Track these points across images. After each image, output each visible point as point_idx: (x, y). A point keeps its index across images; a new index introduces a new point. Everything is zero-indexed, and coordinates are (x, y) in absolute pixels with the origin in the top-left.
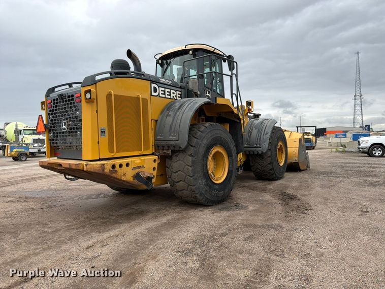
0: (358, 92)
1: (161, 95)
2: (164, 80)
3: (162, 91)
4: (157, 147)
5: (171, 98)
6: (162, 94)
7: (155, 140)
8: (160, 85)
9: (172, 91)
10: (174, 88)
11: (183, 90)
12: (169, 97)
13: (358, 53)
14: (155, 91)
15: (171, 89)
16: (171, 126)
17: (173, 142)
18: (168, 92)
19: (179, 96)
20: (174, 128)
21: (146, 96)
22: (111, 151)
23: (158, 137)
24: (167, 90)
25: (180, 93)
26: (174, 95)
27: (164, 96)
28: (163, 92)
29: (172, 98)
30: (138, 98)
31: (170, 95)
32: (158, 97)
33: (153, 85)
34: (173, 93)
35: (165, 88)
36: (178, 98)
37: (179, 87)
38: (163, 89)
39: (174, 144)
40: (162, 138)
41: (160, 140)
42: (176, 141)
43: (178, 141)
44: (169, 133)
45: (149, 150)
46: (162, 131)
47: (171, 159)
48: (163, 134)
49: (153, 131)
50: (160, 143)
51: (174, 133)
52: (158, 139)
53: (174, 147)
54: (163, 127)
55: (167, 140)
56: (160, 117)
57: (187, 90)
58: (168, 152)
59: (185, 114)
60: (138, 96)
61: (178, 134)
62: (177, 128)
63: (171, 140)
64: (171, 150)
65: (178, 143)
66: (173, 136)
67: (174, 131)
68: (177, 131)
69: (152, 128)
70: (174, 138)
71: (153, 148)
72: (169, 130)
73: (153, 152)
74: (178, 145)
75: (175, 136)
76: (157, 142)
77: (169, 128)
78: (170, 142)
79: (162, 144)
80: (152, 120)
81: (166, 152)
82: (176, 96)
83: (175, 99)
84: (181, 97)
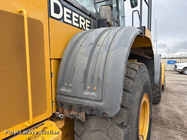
0: (156, 39)
1: (66, 20)
3: (67, 13)
4: (60, 104)
5: (79, 28)
6: (67, 18)
7: (57, 94)
8: (65, 3)
9: (81, 18)
10: (83, 15)
11: (92, 19)
12: (77, 25)
13: (156, 20)
15: (79, 15)
18: (76, 17)
19: (89, 26)
20: (93, 77)
23: (63, 90)
24: (74, 14)
25: (89, 22)
26: (83, 24)
27: (70, 22)
28: (69, 16)
29: (81, 27)
31: (78, 22)
32: (61, 22)
34: (82, 21)
35: (72, 11)
36: (87, 29)
37: (88, 14)
39: (93, 106)
40: (69, 91)
41: (65, 95)
42: (98, 102)
43: (102, 102)
44: (83, 84)
45: (46, 111)
46: (70, 79)
47: (84, 125)
48: (71, 84)
49: (52, 78)
50: (66, 99)
51: (91, 86)
52: (62, 93)
53: (92, 110)
54: (71, 71)
55: (78, 96)
56: (66, 54)
57: (98, 20)
58: (79, 115)
59: (113, 51)
60: (21, 12)
61: (100, 88)
62: (99, 78)
63: (87, 98)
64: (84, 113)
65: (101, 106)
66: (91, 90)
67: (93, 83)
68: (100, 83)
69: (51, 73)
70: (93, 96)
71: (53, 107)
72: (83, 78)
73: (53, 113)
74: (102, 109)
75: (95, 91)
76: (60, 98)
77: (82, 75)
78: (85, 102)
79: (69, 102)
80: (51, 59)
81: (76, 115)
82: (85, 25)
83: (84, 30)
84: (90, 27)
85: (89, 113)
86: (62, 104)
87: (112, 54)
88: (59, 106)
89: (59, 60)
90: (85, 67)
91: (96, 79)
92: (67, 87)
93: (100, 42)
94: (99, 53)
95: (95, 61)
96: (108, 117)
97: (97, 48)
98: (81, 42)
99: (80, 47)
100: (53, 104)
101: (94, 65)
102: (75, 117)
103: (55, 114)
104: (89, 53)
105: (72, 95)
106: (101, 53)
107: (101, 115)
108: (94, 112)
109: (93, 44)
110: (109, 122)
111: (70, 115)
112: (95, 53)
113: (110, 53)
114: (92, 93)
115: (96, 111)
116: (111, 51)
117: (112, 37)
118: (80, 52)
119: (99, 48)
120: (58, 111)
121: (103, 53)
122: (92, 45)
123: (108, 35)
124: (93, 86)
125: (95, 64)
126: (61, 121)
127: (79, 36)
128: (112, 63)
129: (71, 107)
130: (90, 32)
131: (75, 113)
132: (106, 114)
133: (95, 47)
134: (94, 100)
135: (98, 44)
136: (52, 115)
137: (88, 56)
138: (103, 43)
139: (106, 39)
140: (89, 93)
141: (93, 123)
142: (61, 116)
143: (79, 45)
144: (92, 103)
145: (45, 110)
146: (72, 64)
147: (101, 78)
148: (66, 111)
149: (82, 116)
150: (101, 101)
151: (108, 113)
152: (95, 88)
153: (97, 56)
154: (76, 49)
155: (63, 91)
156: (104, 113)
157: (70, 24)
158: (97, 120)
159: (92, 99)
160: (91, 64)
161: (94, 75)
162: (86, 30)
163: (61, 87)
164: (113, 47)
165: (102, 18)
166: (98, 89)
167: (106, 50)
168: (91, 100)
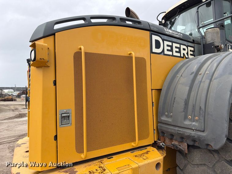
1: (166, 52)
2: (171, 31)
3: (168, 46)
4: (161, 133)
5: (180, 57)
6: (168, 50)
7: (158, 122)
8: (165, 37)
9: (182, 47)
10: (185, 43)
11: (196, 45)
12: (178, 55)
14: (158, 45)
15: (180, 44)
16: (187, 103)
17: (193, 133)
18: (176, 47)
19: (192, 53)
20: (194, 106)
21: (144, 53)
22: (80, 150)
23: (164, 118)
24: (175, 45)
25: (192, 49)
26: (185, 52)
28: (169, 48)
29: (182, 56)
30: (130, 57)
31: (180, 52)
32: (162, 56)
33: (155, 38)
34: (184, 49)
35: (172, 42)
36: (190, 57)
37: (191, 40)
38: (170, 44)
39: (195, 136)
40: (170, 120)
41: (166, 124)
42: (200, 132)
43: (205, 132)
44: (184, 113)
45: (149, 138)
46: (170, 108)
47: (187, 158)
48: (172, 114)
49: (154, 107)
50: (167, 128)
51: (193, 115)
52: (163, 122)
53: (194, 141)
54: (171, 101)
55: (179, 125)
56: (166, 84)
57: (204, 45)
58: (181, 146)
59: (216, 79)
60: (130, 54)
61: (202, 118)
62: (200, 107)
63: (188, 127)
64: (186, 144)
65: (203, 136)
66: (193, 120)
67: (195, 112)
68: (201, 113)
69: (152, 102)
70: (194, 125)
71: (155, 135)
72: (183, 108)
73: (154, 141)
74: (205, 140)
75: (197, 121)
76: (161, 126)
77: (182, 104)
78: (186, 131)
79: (170, 130)
80: (152, 90)
81: (177, 145)
82: (187, 53)
83: (186, 58)
84: (194, 54)
85: (191, 143)
86: (163, 133)
87: (215, 82)
88: (161, 134)
89: (159, 91)
90: (185, 97)
91: (197, 108)
92: (167, 116)
93: (202, 71)
94: (201, 82)
95: (197, 90)
96: (213, 149)
97: (199, 77)
98: (182, 72)
99: (180, 77)
100: (155, 131)
101: (196, 95)
102: (177, 147)
103: (157, 142)
104: (190, 82)
105: (172, 124)
106: (203, 82)
107: (204, 146)
108: (197, 143)
109: (194, 73)
110: (216, 156)
111: (172, 144)
112: (197, 82)
113: (213, 81)
114: (193, 123)
115: (199, 142)
116: (214, 79)
117: (215, 65)
118: (180, 82)
119: (201, 78)
120: (159, 140)
121: (204, 82)
122: (193, 75)
123: (211, 62)
124: (195, 116)
125: (196, 93)
126: (163, 151)
127: (180, 65)
128: (215, 92)
129: (172, 137)
130: (192, 61)
131: (176, 143)
132: (210, 146)
133: (197, 76)
134: (195, 130)
135: (200, 73)
136: (154, 142)
137: (189, 85)
138: (206, 71)
139: (209, 67)
140: (190, 123)
141: (197, 157)
142: (163, 144)
143: (179, 75)
144: (194, 133)
145: (148, 136)
146: (172, 94)
147: (203, 107)
148: (167, 141)
149: (184, 147)
150: (203, 131)
151: (212, 144)
152: (196, 118)
153: (198, 85)
154: (176, 80)
155: (164, 120)
156: (208, 145)
157: (171, 55)
158: (202, 153)
159: (193, 128)
160: (193, 94)
161: (195, 105)
162: (188, 58)
163: (162, 116)
164: (216, 76)
165: (209, 42)
166: (200, 119)
167: (208, 79)
168: (192, 130)
